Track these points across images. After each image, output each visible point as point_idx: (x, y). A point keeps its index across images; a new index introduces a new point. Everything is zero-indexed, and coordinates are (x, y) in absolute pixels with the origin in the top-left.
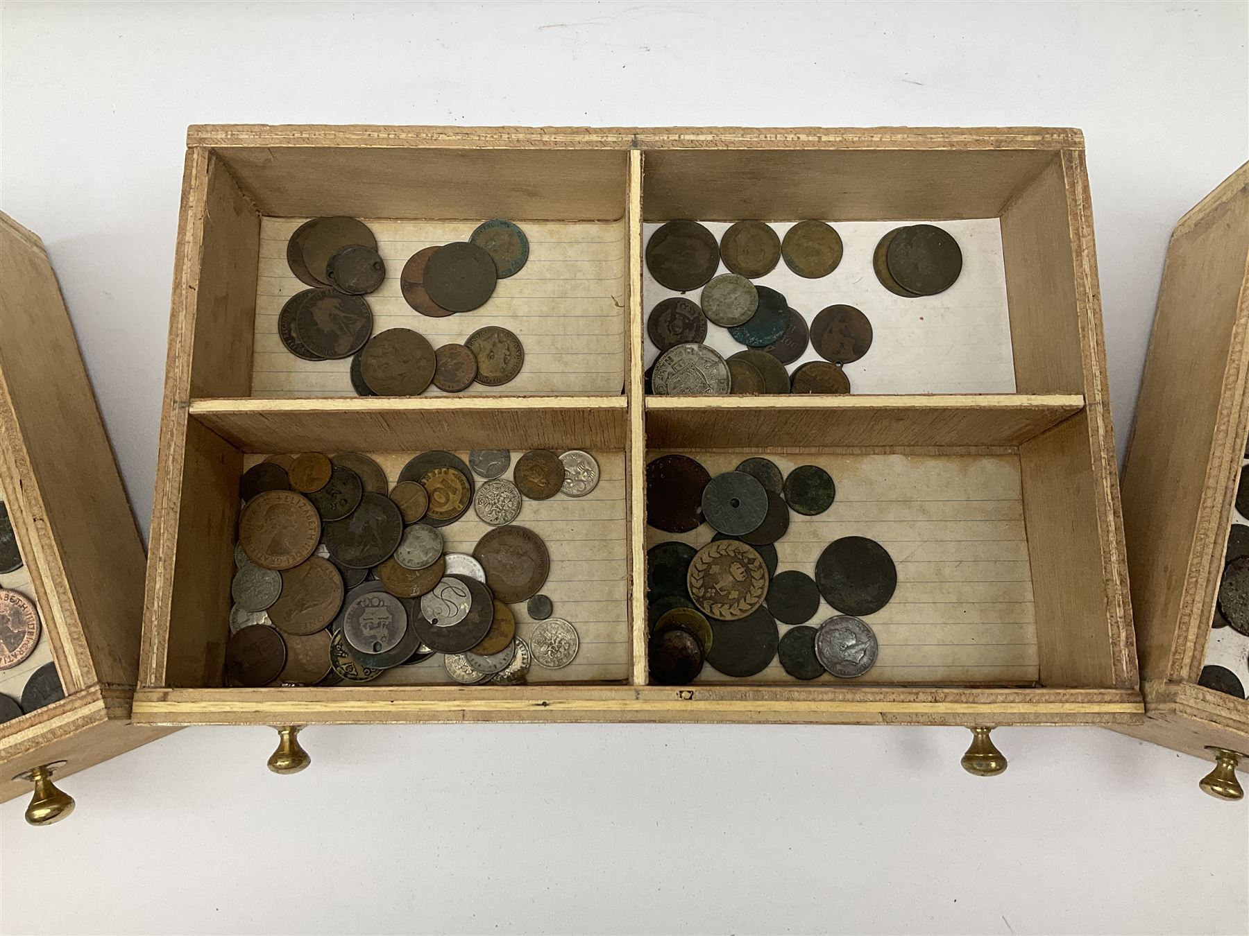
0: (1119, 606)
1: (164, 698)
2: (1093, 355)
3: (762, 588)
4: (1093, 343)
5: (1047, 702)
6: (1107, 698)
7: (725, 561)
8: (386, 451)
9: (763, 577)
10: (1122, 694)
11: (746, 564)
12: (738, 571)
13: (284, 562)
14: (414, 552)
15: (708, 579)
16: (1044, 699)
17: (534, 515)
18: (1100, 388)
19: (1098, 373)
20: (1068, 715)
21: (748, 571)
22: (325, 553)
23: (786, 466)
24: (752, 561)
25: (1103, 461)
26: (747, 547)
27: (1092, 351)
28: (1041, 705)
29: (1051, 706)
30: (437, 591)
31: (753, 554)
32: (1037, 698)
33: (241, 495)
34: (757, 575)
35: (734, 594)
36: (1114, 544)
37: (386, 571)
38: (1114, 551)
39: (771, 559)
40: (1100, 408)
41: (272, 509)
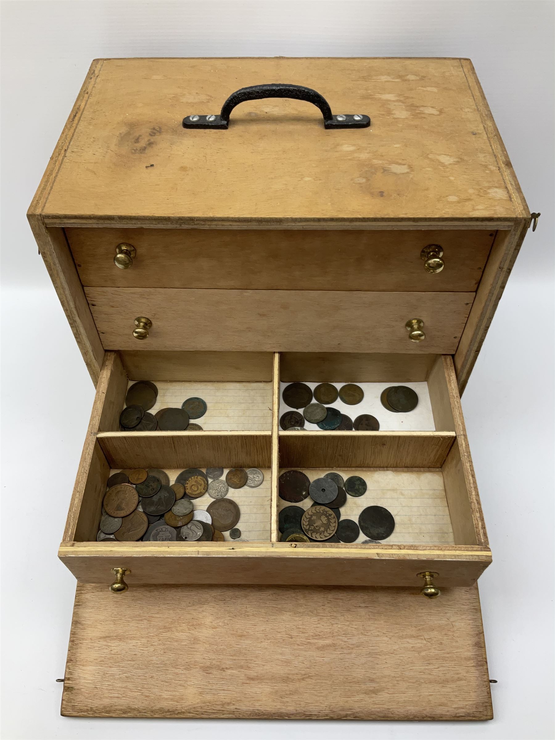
0: (477, 512)
1: (73, 545)
2: (458, 417)
3: (335, 527)
4: (458, 413)
5: (448, 550)
6: (475, 549)
7: (319, 515)
8: (170, 467)
9: (335, 522)
10: (481, 547)
11: (328, 517)
12: (324, 519)
13: (123, 513)
14: (180, 508)
15: (311, 523)
16: (447, 549)
17: (233, 494)
18: (462, 429)
19: (461, 424)
20: (458, 555)
21: (328, 519)
22: (140, 509)
23: (345, 476)
24: (330, 515)
25: (466, 456)
26: (328, 509)
27: (458, 416)
28: (446, 551)
29: (450, 552)
30: (189, 526)
31: (331, 512)
32: (444, 548)
33: (108, 485)
34: (332, 521)
35: (322, 529)
36: (473, 489)
37: (167, 516)
38: (473, 491)
39: (338, 515)
40: (463, 437)
41: (118, 492)
